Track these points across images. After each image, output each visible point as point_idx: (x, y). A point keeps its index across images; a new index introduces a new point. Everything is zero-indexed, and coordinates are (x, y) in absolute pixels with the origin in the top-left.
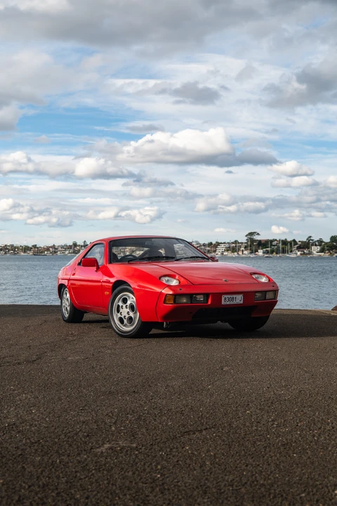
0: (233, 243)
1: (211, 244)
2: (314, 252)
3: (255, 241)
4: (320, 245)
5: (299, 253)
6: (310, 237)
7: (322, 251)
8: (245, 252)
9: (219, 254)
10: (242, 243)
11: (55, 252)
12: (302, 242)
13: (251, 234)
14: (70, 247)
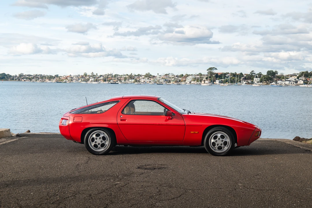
0: (198, 75)
1: (182, 75)
2: (256, 82)
3: (214, 74)
4: (260, 77)
5: (245, 83)
6: (253, 71)
7: (261, 81)
8: (206, 82)
9: (188, 83)
10: (204, 75)
11: (72, 80)
12: (247, 75)
13: (211, 69)
14: (82, 77)
